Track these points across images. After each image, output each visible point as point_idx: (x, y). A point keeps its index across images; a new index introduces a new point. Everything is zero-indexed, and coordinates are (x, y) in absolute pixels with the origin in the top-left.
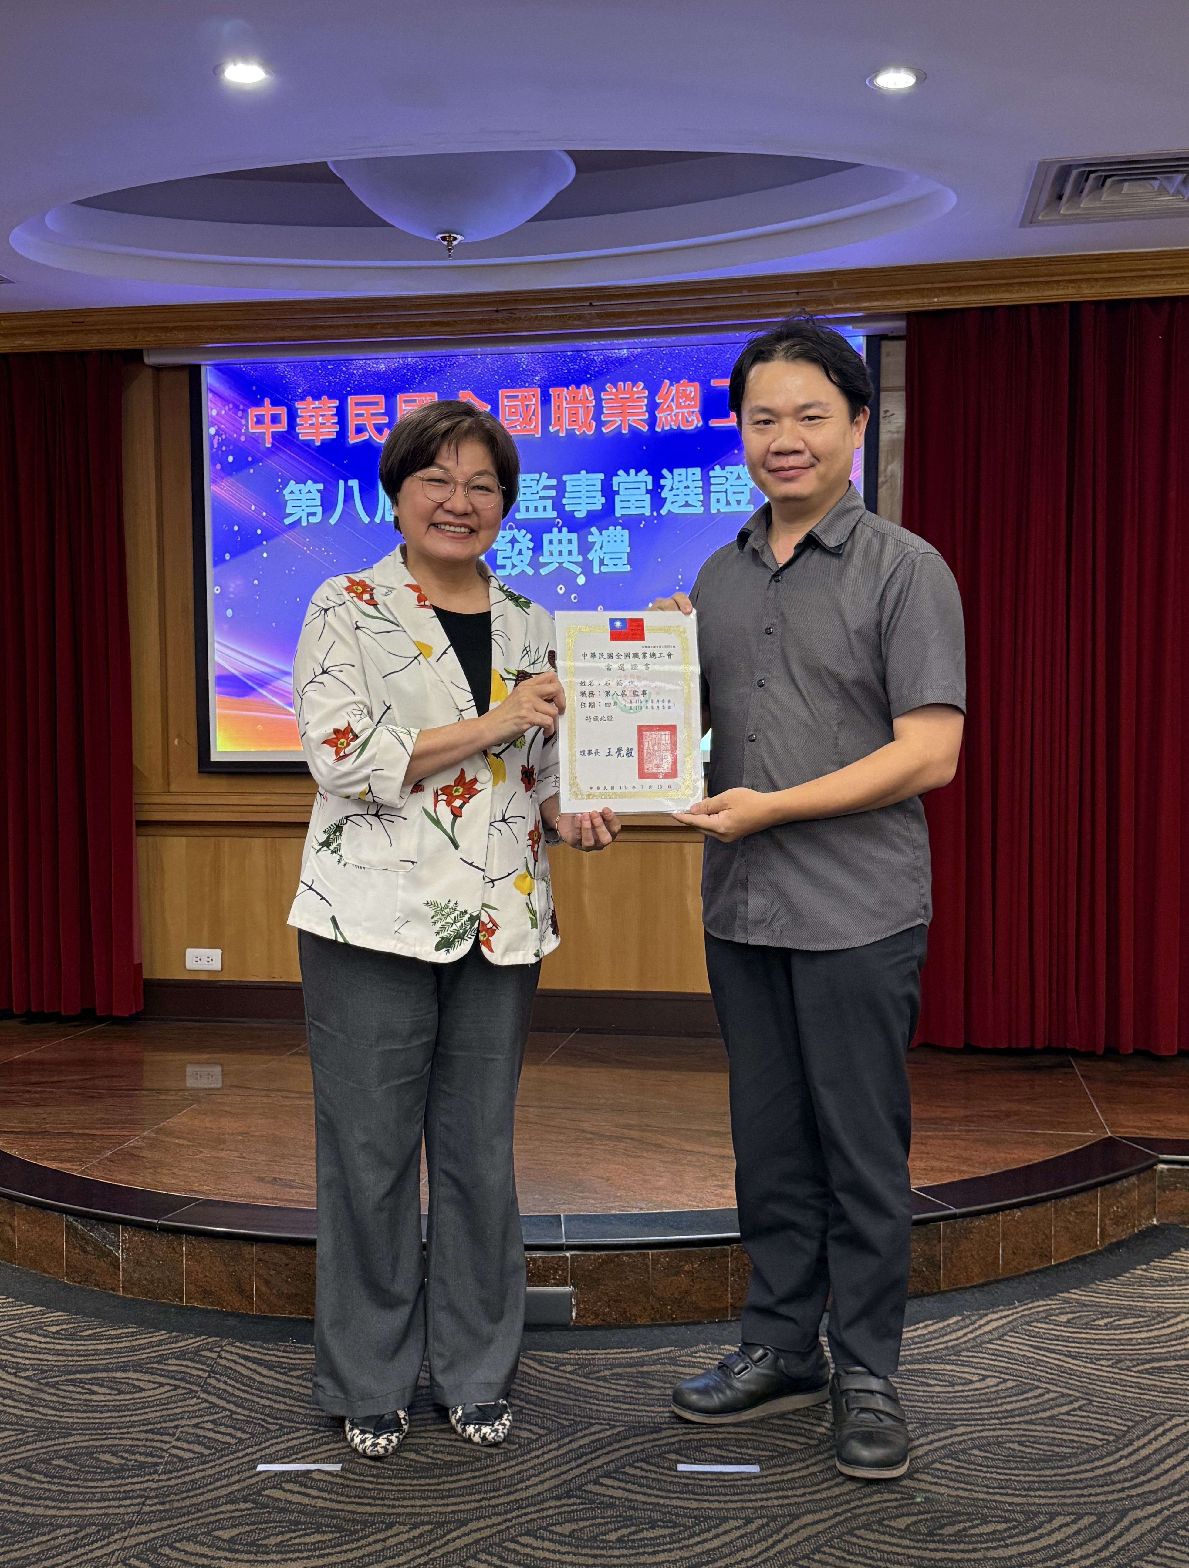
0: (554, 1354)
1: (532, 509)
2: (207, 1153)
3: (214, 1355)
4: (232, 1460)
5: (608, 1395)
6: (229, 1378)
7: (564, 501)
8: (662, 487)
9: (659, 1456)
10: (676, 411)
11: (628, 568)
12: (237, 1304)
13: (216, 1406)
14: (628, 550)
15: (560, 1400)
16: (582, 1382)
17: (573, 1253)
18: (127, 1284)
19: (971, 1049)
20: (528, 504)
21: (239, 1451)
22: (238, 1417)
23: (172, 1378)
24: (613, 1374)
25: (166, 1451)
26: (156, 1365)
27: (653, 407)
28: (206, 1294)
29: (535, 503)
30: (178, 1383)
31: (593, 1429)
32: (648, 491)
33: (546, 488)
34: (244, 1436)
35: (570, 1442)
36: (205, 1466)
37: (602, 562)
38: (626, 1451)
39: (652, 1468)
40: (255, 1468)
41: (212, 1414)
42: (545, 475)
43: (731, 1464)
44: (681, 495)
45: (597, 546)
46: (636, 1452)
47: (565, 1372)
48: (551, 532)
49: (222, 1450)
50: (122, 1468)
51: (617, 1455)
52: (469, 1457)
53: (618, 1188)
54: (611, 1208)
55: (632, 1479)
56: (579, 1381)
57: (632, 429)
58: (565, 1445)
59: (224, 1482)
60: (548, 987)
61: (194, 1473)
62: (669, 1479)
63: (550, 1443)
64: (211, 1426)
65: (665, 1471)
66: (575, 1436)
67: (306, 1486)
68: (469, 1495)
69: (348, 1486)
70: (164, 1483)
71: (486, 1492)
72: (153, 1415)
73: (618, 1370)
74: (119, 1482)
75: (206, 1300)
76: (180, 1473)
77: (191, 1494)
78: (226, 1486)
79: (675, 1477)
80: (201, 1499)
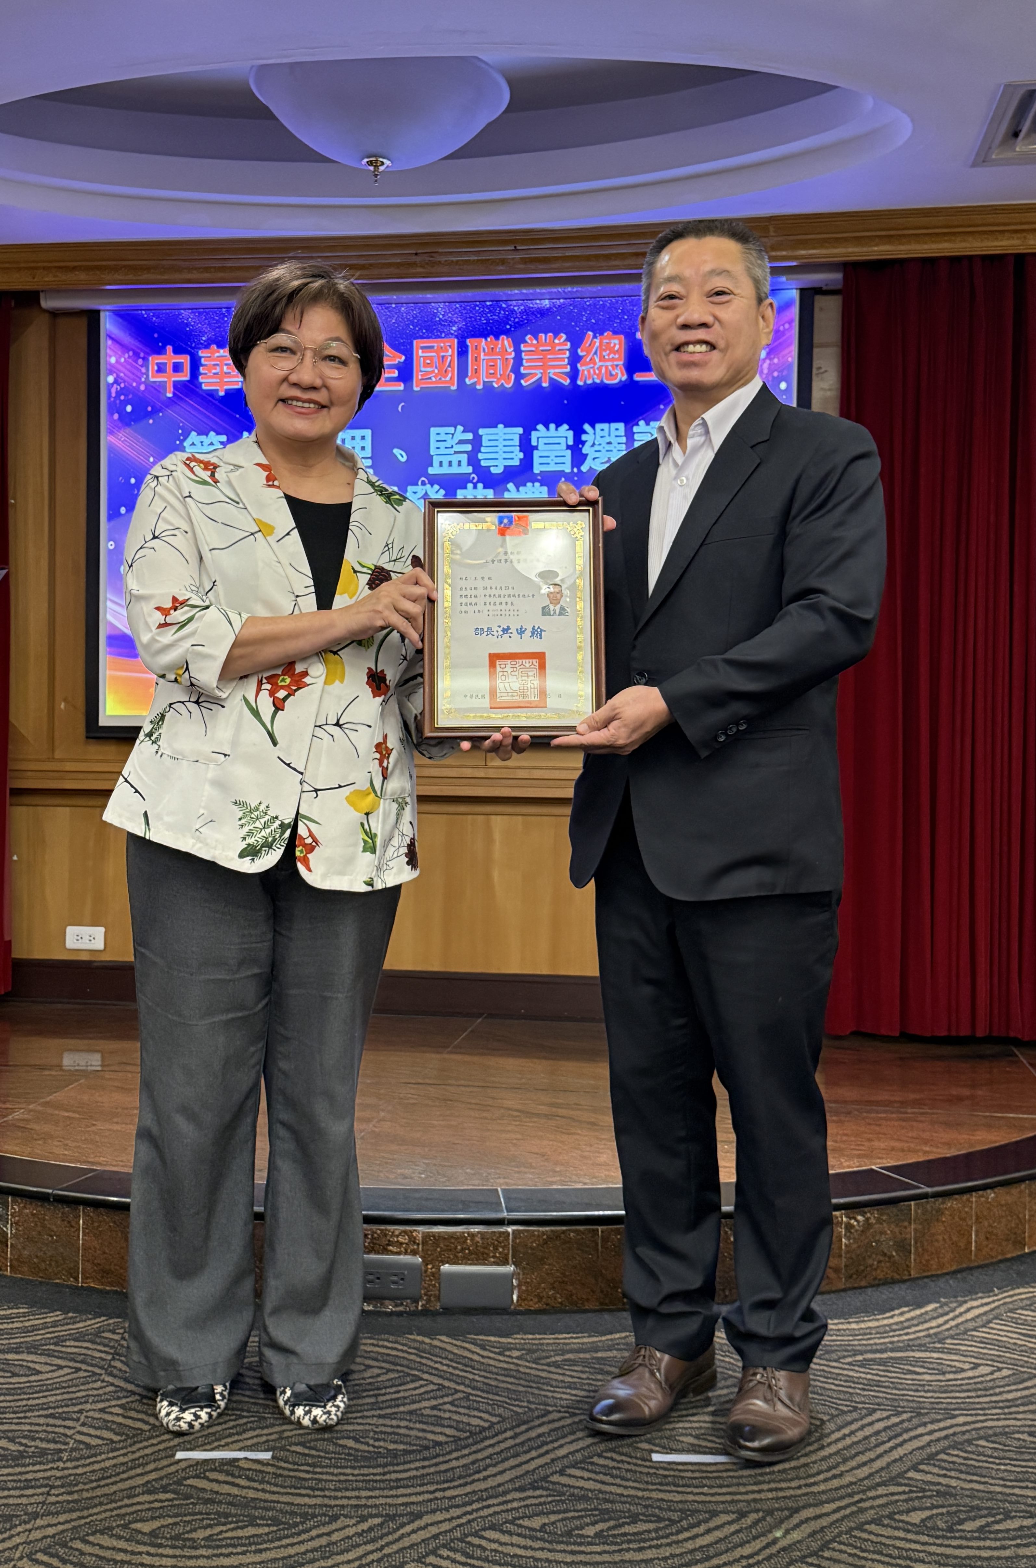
0: (497, 1339)
1: (445, 464)
2: (100, 1126)
3: (117, 1337)
4: (146, 1447)
5: (563, 1381)
7: (480, 456)
8: (583, 443)
9: (630, 1445)
10: (599, 364)
13: (122, 1389)
15: (509, 1386)
16: (531, 1368)
17: (515, 1227)
18: (15, 1263)
19: (907, 1037)
20: (441, 458)
21: (152, 1437)
23: (73, 1360)
24: (566, 1360)
25: (71, 1437)
26: (52, 1347)
27: (575, 360)
28: (105, 1273)
29: (449, 458)
30: (78, 1365)
31: (551, 1417)
32: (568, 447)
33: (461, 442)
35: (527, 1430)
36: (115, 1454)
39: (624, 1458)
40: (174, 1456)
41: (119, 1398)
42: (460, 428)
44: (604, 451)
47: (512, 1357)
48: (465, 488)
49: (134, 1436)
50: (21, 1455)
51: (581, 1444)
52: (415, 1445)
53: (556, 1163)
54: (552, 1183)
55: (602, 1470)
56: (527, 1367)
57: (553, 382)
58: (522, 1433)
59: (139, 1471)
60: (453, 970)
61: (103, 1460)
62: (646, 1470)
63: (505, 1431)
64: (120, 1411)
65: (639, 1462)
66: (532, 1424)
67: (234, 1475)
68: (422, 1485)
69: (281, 1475)
70: (70, 1472)
71: (438, 1483)
72: (53, 1399)
73: (571, 1356)
74: (18, 1470)
75: (104, 1280)
76: (88, 1461)
77: (101, 1483)
78: (141, 1475)
79: (652, 1467)
80: (113, 1489)
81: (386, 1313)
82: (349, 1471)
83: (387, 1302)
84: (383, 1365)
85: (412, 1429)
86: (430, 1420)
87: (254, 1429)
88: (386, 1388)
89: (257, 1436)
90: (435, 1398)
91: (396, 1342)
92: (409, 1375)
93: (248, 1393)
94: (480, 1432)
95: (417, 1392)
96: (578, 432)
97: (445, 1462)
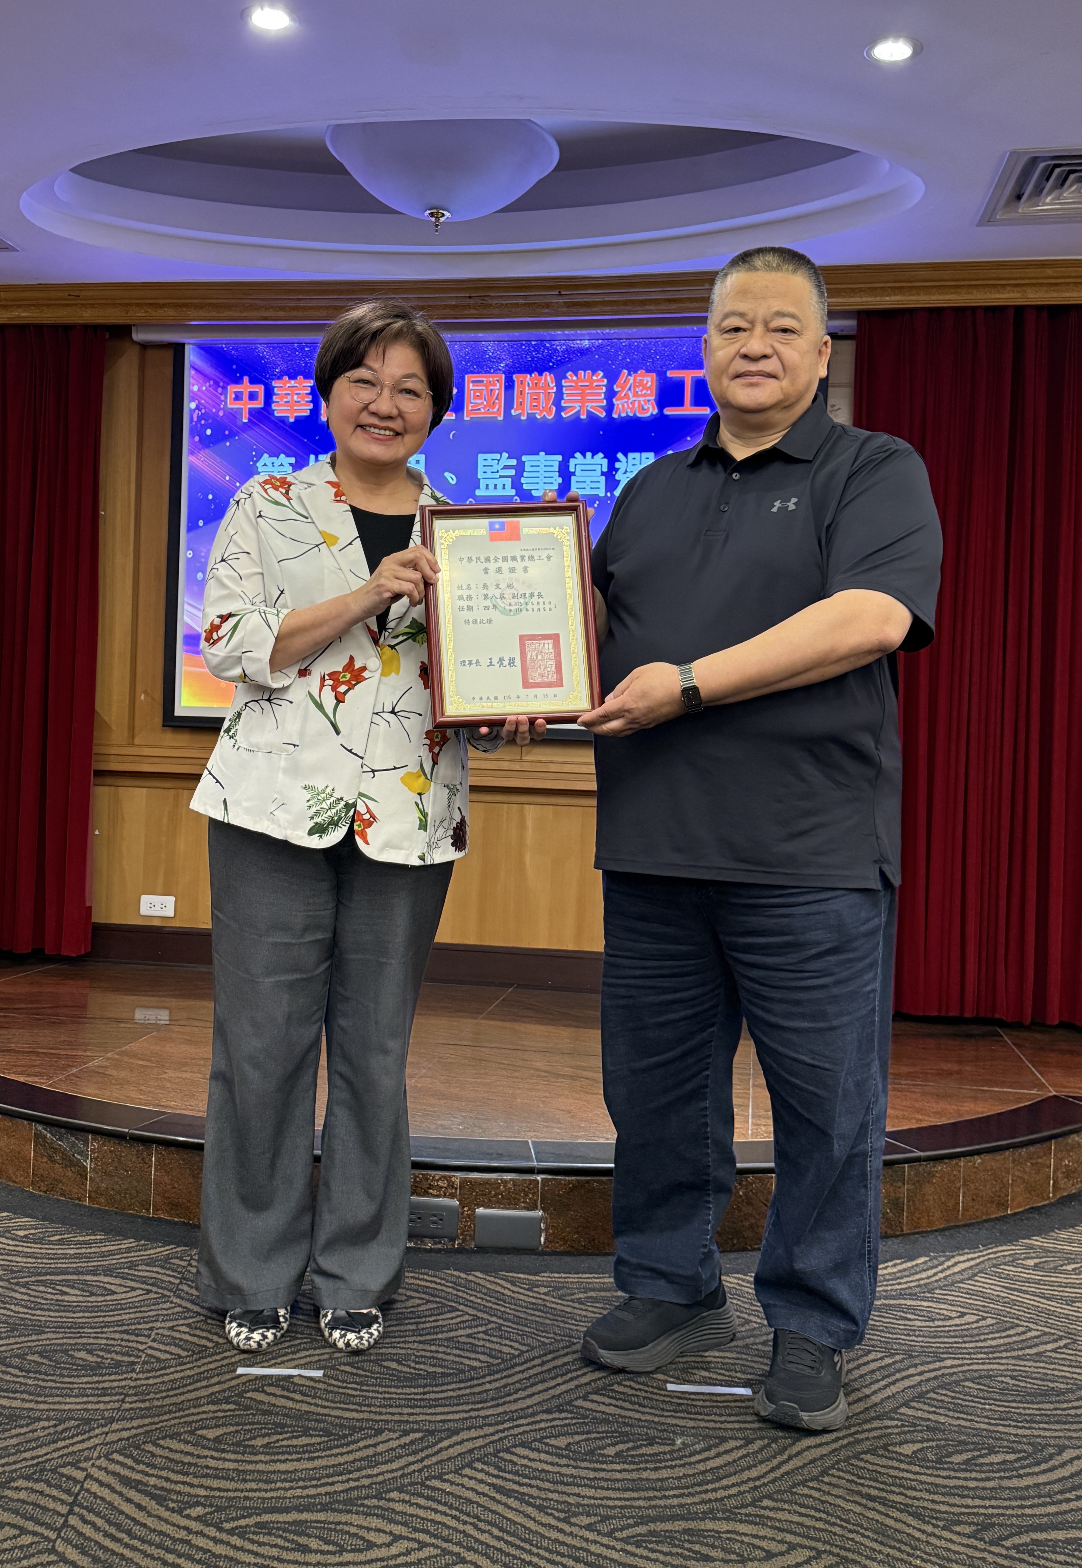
0: (526, 1277)
1: (491, 487)
2: (171, 1074)
3: (184, 1264)
4: (210, 1363)
8: (617, 470)
10: (632, 399)
13: (189, 1310)
15: (538, 1319)
16: (556, 1303)
17: (543, 1176)
18: (93, 1194)
19: (901, 1016)
21: (217, 1354)
23: (144, 1283)
24: (587, 1298)
25: (142, 1351)
26: (126, 1271)
27: (611, 395)
28: (174, 1206)
30: (149, 1287)
32: (603, 474)
35: (553, 1359)
36: (183, 1367)
39: (640, 1387)
40: (235, 1371)
41: (186, 1318)
42: (505, 455)
43: (721, 1385)
47: (539, 1293)
49: (199, 1352)
50: (99, 1365)
52: (452, 1369)
53: (582, 1121)
54: (578, 1139)
55: (621, 1396)
56: (553, 1302)
57: (590, 415)
58: (548, 1361)
59: (204, 1383)
60: (487, 944)
61: (172, 1373)
62: (661, 1398)
63: (533, 1359)
64: (187, 1330)
65: (656, 1391)
66: (558, 1354)
67: (288, 1390)
68: (458, 1405)
69: (331, 1392)
70: (143, 1382)
71: (473, 1403)
72: (127, 1317)
73: (593, 1294)
74: (96, 1379)
75: (173, 1212)
76: (159, 1373)
77: (171, 1393)
78: (206, 1387)
79: (665, 1396)
80: (182, 1398)
81: (425, 1249)
82: (393, 1390)
83: (427, 1240)
84: (423, 1296)
85: (449, 1354)
86: (466, 1347)
87: (308, 1350)
88: (426, 1317)
89: (310, 1356)
90: (470, 1327)
91: (435, 1276)
92: (446, 1305)
93: (301, 1317)
94: (511, 1360)
95: (454, 1321)
96: (612, 460)
97: (479, 1385)
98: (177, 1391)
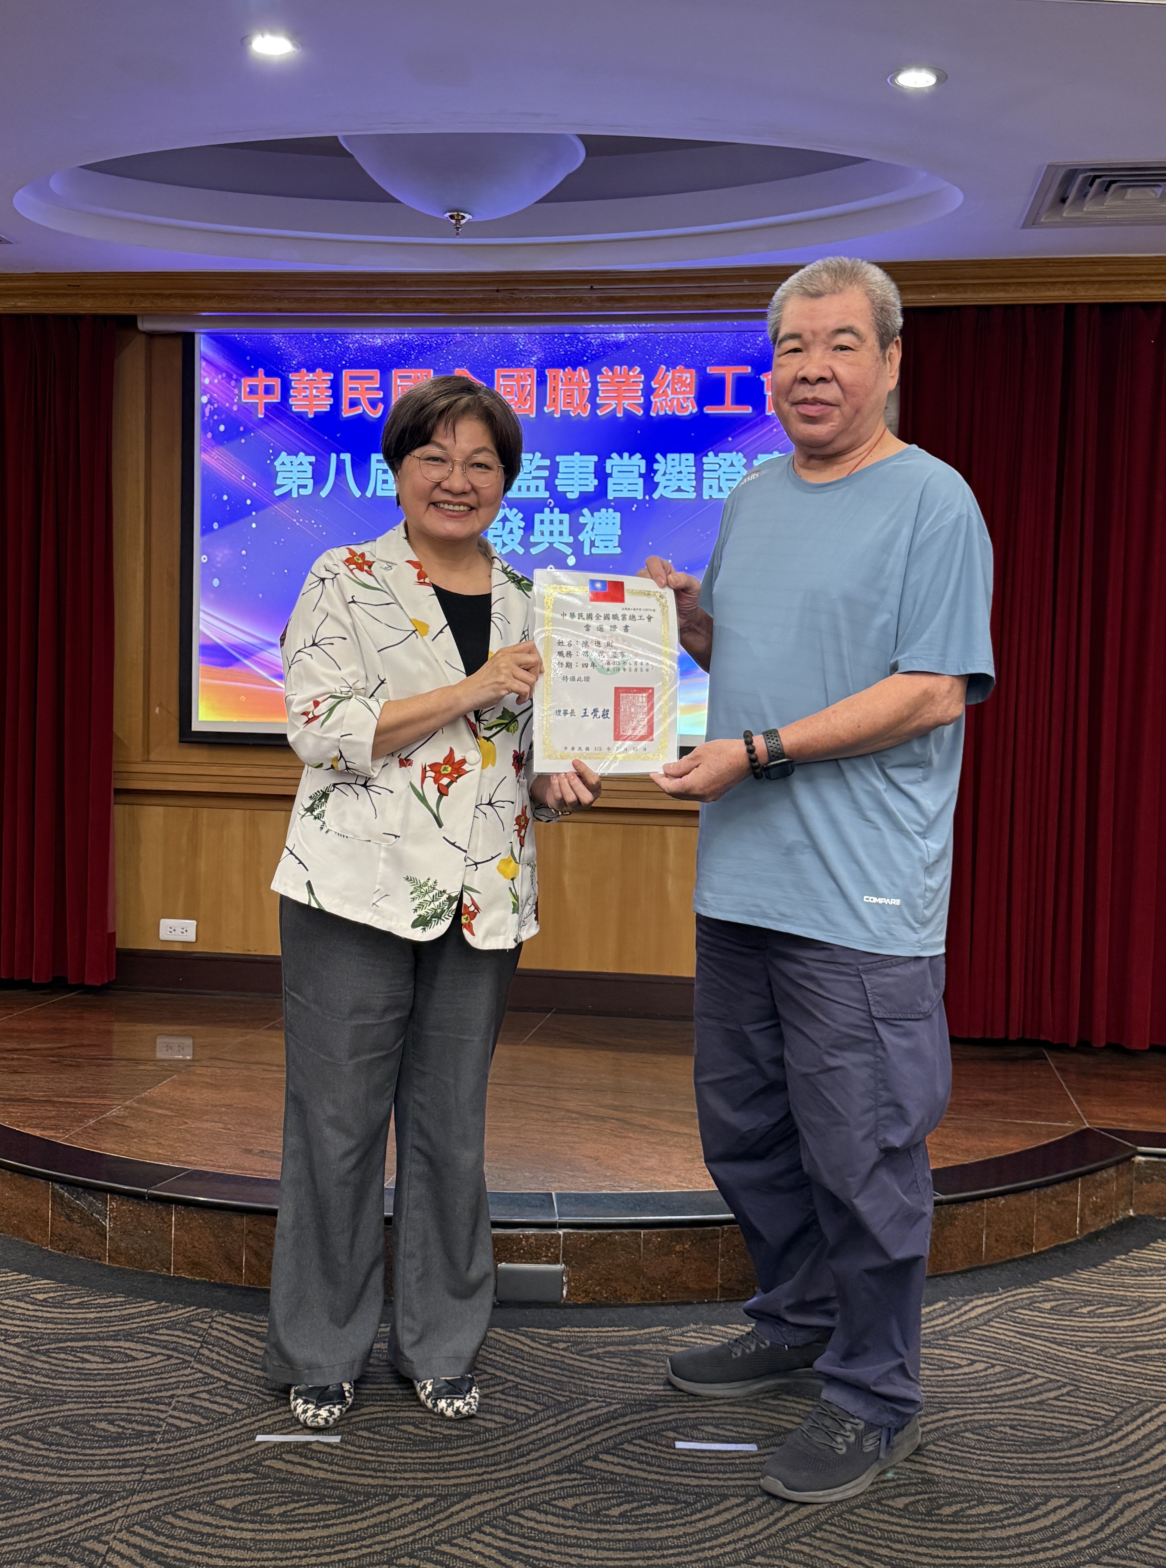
0: (546, 1331)
1: (524, 488)
2: (192, 1124)
3: (205, 1326)
4: (230, 1430)
5: (602, 1373)
6: (223, 1349)
7: (557, 482)
8: (655, 472)
9: (656, 1433)
10: (671, 396)
11: (618, 551)
12: (226, 1276)
13: (210, 1376)
14: (619, 532)
15: (554, 1376)
16: (576, 1360)
17: (566, 1230)
18: (113, 1254)
21: (236, 1421)
22: (234, 1387)
23: (165, 1347)
24: (606, 1352)
25: (163, 1420)
26: (146, 1335)
27: (648, 391)
28: (195, 1265)
29: (528, 483)
30: (170, 1353)
31: (589, 1406)
32: (641, 475)
33: (539, 468)
34: (241, 1407)
35: (568, 1418)
36: (203, 1436)
37: (592, 544)
38: (623, 1428)
39: (650, 1445)
40: (254, 1438)
41: (206, 1384)
42: (538, 455)
43: (728, 1442)
44: (674, 480)
45: (588, 528)
46: (633, 1429)
47: (559, 1349)
48: (542, 512)
49: (219, 1420)
50: (120, 1437)
51: (614, 1432)
52: (468, 1431)
53: (607, 1168)
54: (602, 1188)
55: (631, 1455)
56: (572, 1359)
57: (627, 413)
58: (563, 1421)
59: (224, 1452)
61: (192, 1442)
62: (668, 1456)
63: (549, 1418)
64: (207, 1396)
65: (664, 1449)
66: (573, 1412)
67: (306, 1457)
68: (470, 1468)
69: (348, 1458)
70: (163, 1452)
71: (487, 1466)
72: (148, 1384)
73: (611, 1349)
74: (117, 1450)
75: (194, 1271)
76: (179, 1443)
77: (191, 1463)
78: (226, 1455)
79: (674, 1454)
80: (201, 1468)
82: (408, 1454)
90: (488, 1387)
96: (651, 461)
97: (494, 1447)
98: (198, 1461)
